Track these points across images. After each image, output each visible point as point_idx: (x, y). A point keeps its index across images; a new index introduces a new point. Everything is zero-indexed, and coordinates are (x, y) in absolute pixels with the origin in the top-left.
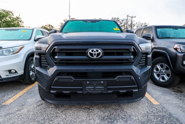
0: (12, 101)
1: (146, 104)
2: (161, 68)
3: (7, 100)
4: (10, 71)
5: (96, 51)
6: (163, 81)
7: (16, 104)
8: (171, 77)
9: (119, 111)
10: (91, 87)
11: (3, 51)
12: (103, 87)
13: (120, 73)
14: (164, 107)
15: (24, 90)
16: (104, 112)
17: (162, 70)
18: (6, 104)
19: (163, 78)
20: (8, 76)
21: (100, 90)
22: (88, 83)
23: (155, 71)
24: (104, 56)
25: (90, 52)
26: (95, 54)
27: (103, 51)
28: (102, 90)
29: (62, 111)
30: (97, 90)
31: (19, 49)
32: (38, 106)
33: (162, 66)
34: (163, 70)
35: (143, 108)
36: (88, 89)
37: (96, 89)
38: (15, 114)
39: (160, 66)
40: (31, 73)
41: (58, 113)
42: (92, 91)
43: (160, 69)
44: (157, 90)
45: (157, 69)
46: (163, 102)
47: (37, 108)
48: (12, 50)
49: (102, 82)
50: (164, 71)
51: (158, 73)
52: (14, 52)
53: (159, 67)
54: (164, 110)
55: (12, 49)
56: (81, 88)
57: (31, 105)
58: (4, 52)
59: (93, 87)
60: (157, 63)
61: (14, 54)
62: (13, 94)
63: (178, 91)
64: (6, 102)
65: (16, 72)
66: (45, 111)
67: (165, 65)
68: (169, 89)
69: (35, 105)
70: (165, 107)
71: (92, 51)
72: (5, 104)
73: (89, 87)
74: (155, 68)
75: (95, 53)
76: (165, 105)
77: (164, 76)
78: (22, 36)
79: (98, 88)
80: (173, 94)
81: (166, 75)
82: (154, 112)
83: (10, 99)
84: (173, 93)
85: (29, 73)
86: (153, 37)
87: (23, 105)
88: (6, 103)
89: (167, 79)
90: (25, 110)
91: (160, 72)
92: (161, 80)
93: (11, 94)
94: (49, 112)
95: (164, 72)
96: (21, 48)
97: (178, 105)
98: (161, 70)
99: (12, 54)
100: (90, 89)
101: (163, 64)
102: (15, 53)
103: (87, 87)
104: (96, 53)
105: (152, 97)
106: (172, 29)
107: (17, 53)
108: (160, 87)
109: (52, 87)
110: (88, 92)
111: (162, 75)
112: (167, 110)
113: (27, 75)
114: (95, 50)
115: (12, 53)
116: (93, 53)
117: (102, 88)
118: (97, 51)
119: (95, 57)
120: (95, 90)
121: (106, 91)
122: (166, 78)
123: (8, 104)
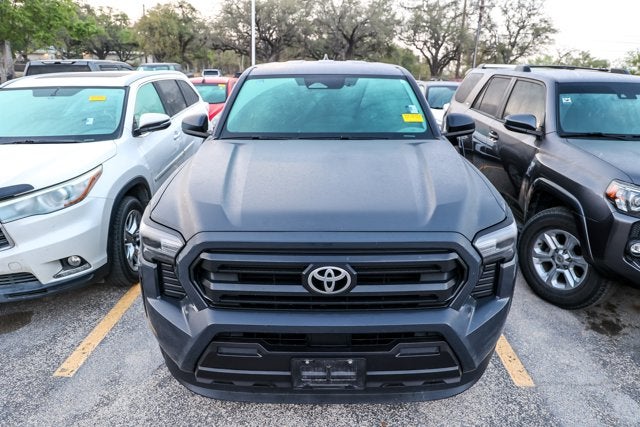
0: (82, 362)
1: (492, 386)
2: (559, 246)
3: (66, 358)
4: (65, 262)
5: (332, 273)
6: (561, 287)
7: (93, 377)
8: (586, 281)
9: (405, 413)
10: (316, 374)
11: (36, 198)
12: (353, 374)
13: (408, 336)
14: (545, 402)
15: (113, 311)
16: (357, 416)
17: (561, 252)
18: (65, 374)
19: (562, 278)
20: (60, 276)
21: (344, 382)
22: (307, 362)
23: (537, 250)
24: (358, 284)
25: (313, 277)
26: (329, 284)
27: (355, 273)
28: (349, 382)
29: (233, 410)
30: (334, 382)
31: (87, 183)
32: (160, 386)
33: (561, 239)
34: (565, 252)
35: (481, 404)
36: (308, 377)
37: (333, 377)
38: (96, 418)
39: (554, 238)
40: (131, 251)
41: (220, 416)
42: (321, 382)
43: (553, 247)
44: (537, 317)
45: (545, 247)
46: (545, 379)
47: (158, 395)
48: (64, 193)
49: (350, 362)
50: (566, 256)
51: (548, 260)
52: (73, 198)
53: (551, 240)
54: (543, 412)
55: (65, 188)
56: (288, 373)
57: (139, 382)
58: (40, 199)
59: (322, 374)
60: (545, 228)
61: (71, 204)
62: (80, 331)
63: (605, 323)
64: (64, 366)
65: (83, 262)
66: (181, 408)
67: (572, 240)
68: (577, 315)
69: (151, 382)
70: (549, 401)
71: (322, 273)
72: (61, 374)
73: (311, 373)
74: (539, 241)
75: (330, 279)
76: (551, 392)
77: (566, 272)
78: (90, 121)
79: (338, 377)
80: (583, 341)
81: (571, 269)
82: (510, 420)
83: (75, 353)
84: (587, 334)
85: (124, 250)
86: (543, 127)
87: (115, 381)
88: (63, 370)
89: (572, 284)
90: (122, 403)
91: (553, 257)
92: (555, 283)
93: (74, 330)
94: (193, 414)
95: (568, 260)
96: (93, 180)
97: (592, 389)
98: (557, 250)
99: (66, 206)
100: (313, 377)
101: (566, 233)
102: (76, 202)
103: (305, 373)
104: (334, 279)
105: (516, 351)
106: (615, 96)
107: (81, 199)
108: (547, 305)
109: (200, 368)
110: (307, 386)
111: (558, 267)
112: (551, 415)
113: (118, 263)
114: (330, 269)
115: (67, 202)
116: (325, 279)
117: (350, 377)
118: (337, 273)
119: (329, 291)
120: (328, 382)
121: (362, 383)
122: (572, 279)
123: (72, 375)
